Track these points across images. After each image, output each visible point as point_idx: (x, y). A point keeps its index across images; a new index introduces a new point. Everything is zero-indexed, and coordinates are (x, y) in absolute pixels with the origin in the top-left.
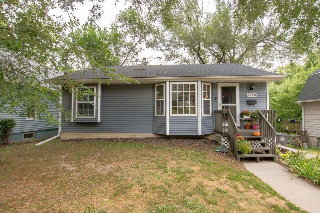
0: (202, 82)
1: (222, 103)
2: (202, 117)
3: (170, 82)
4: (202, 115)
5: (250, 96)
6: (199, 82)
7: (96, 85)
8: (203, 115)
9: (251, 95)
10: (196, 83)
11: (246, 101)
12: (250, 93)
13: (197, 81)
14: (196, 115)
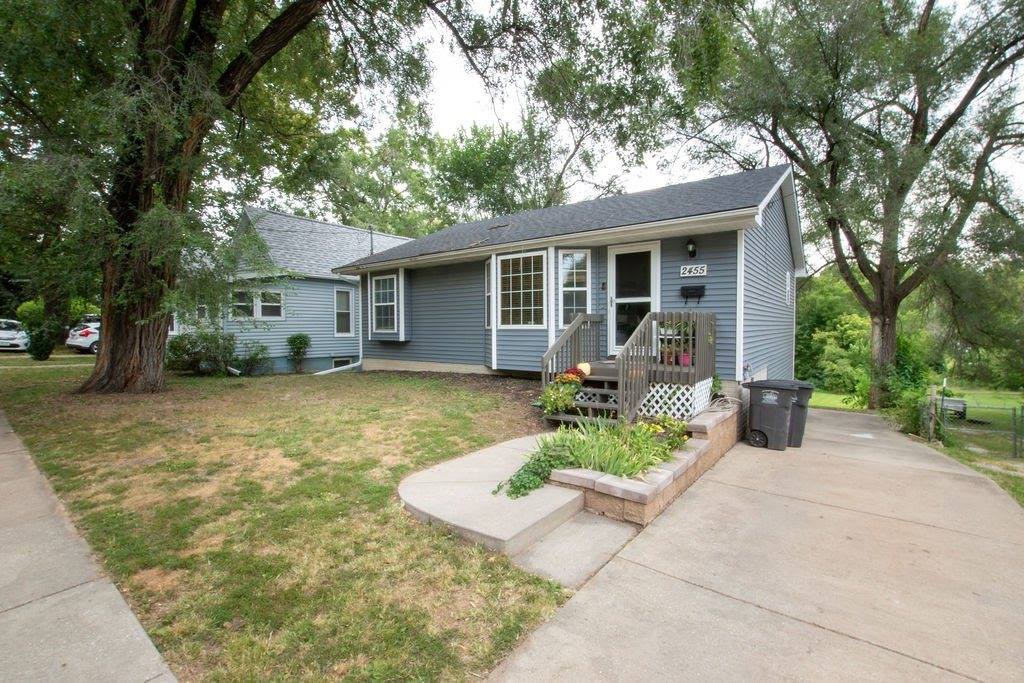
0: (557, 249)
1: (617, 297)
2: (558, 331)
3: (497, 255)
4: (557, 326)
5: (687, 275)
6: (552, 251)
7: (395, 271)
8: (561, 325)
9: (690, 272)
10: (544, 253)
11: (679, 287)
12: (688, 267)
13: (546, 249)
14: (543, 327)
